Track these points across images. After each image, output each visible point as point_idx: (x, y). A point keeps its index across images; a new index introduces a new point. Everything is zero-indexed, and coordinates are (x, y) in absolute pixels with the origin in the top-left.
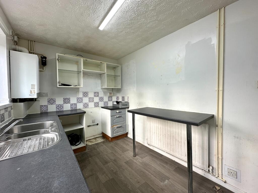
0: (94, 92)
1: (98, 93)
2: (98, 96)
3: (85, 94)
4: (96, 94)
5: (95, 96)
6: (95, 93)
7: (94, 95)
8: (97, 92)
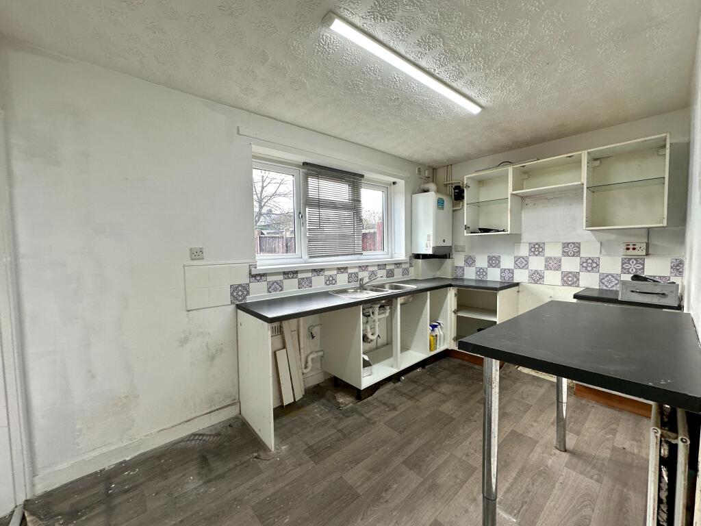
0: (563, 244)
1: (578, 245)
2: (577, 254)
3: (537, 249)
4: (571, 249)
5: (565, 254)
6: (566, 245)
7: (564, 252)
8: (573, 243)
